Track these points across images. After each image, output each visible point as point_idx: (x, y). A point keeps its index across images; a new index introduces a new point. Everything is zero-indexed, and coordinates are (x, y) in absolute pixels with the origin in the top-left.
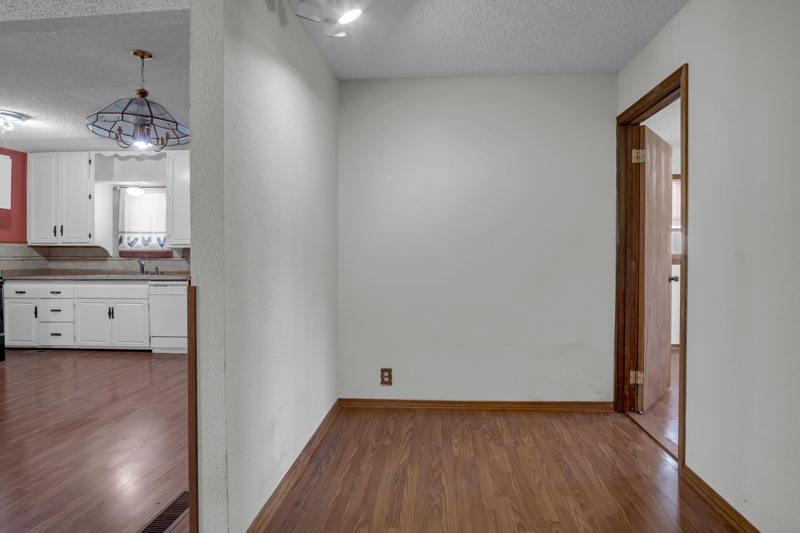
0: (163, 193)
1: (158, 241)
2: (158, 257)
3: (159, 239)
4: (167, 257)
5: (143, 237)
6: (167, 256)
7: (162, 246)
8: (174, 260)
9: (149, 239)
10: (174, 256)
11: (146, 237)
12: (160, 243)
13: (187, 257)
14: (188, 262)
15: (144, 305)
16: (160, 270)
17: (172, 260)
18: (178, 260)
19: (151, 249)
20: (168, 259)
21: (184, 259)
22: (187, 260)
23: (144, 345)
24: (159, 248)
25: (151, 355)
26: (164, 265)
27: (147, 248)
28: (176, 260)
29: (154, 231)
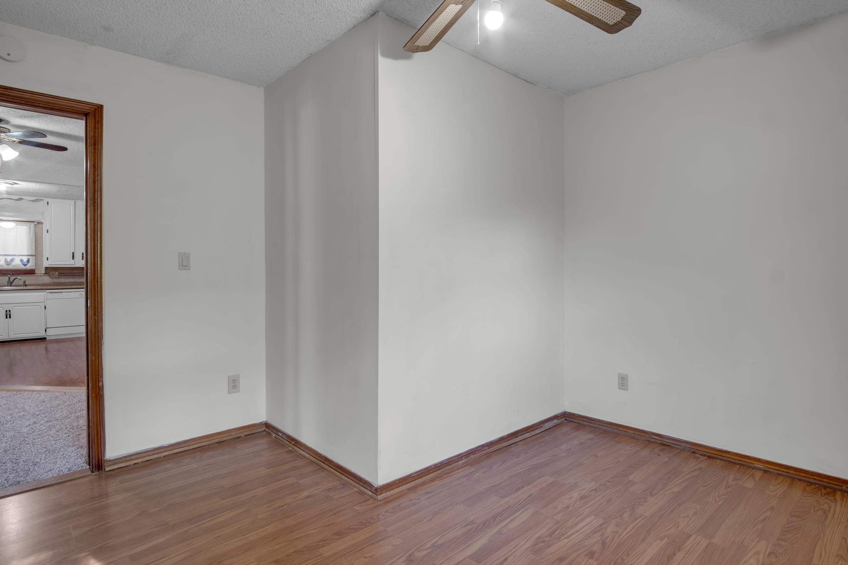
0: (26, 226)
1: (21, 262)
2: (21, 273)
3: (22, 261)
4: (29, 274)
5: (5, 259)
6: (31, 273)
7: (25, 265)
8: (36, 276)
9: (12, 260)
10: (36, 273)
11: (9, 259)
12: (24, 263)
13: (49, 274)
14: (50, 277)
15: (41, 307)
16: (27, 283)
17: (35, 276)
18: (41, 276)
19: (14, 268)
20: (30, 275)
21: (47, 275)
22: (49, 276)
23: (42, 334)
24: (23, 267)
25: (46, 341)
26: (29, 279)
27: (10, 267)
28: (38, 276)
29: (17, 254)
